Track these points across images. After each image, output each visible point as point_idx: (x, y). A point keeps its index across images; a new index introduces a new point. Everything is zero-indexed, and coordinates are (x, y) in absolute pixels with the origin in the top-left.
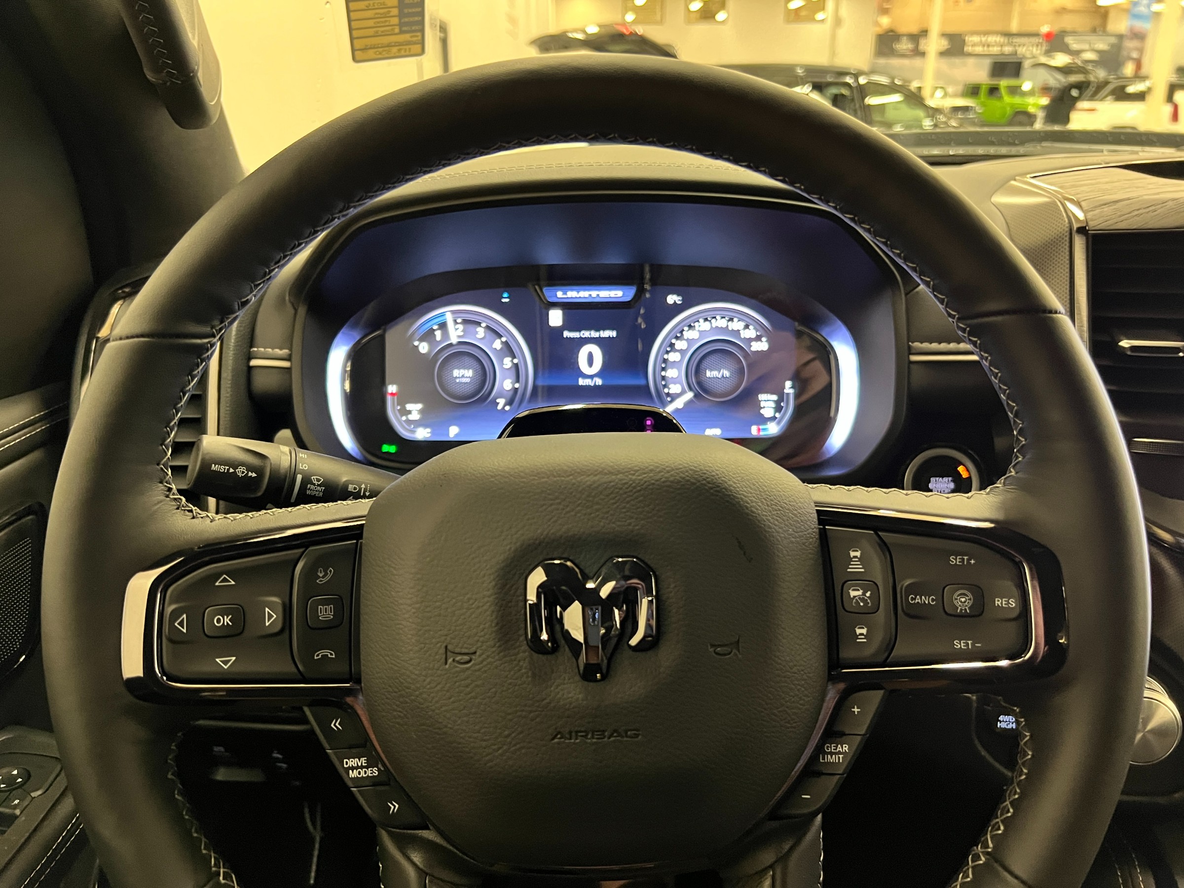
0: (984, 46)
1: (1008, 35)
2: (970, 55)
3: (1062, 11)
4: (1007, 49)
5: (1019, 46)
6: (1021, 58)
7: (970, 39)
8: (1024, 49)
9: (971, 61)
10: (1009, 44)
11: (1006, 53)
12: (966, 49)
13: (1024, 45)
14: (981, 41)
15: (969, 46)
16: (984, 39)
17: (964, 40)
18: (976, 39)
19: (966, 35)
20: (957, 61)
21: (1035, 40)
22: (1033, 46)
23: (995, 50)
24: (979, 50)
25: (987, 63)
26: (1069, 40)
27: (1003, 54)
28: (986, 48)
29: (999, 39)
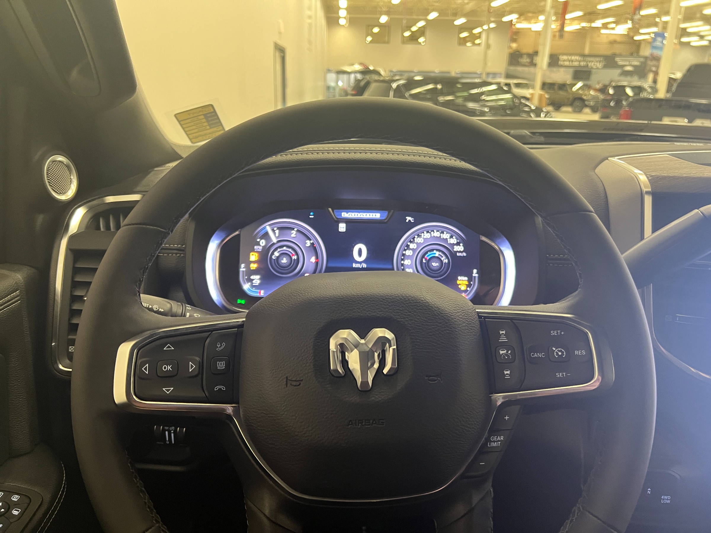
0: (569, 61)
1: (583, 55)
2: (562, 66)
3: (613, 42)
4: (582, 64)
5: (590, 62)
6: (591, 69)
7: (562, 57)
8: (593, 64)
9: (562, 70)
10: (584, 61)
11: (582, 66)
12: (560, 62)
13: (592, 62)
14: (568, 58)
15: (561, 61)
16: (570, 58)
17: (559, 58)
18: (565, 57)
19: (560, 55)
20: (555, 69)
21: (598, 59)
22: (597, 62)
23: (576, 64)
24: (567, 63)
25: (571, 70)
26: (617, 59)
27: (580, 66)
28: (571, 62)
29: (577, 58)
